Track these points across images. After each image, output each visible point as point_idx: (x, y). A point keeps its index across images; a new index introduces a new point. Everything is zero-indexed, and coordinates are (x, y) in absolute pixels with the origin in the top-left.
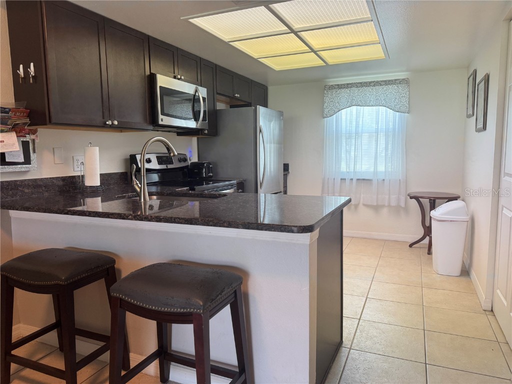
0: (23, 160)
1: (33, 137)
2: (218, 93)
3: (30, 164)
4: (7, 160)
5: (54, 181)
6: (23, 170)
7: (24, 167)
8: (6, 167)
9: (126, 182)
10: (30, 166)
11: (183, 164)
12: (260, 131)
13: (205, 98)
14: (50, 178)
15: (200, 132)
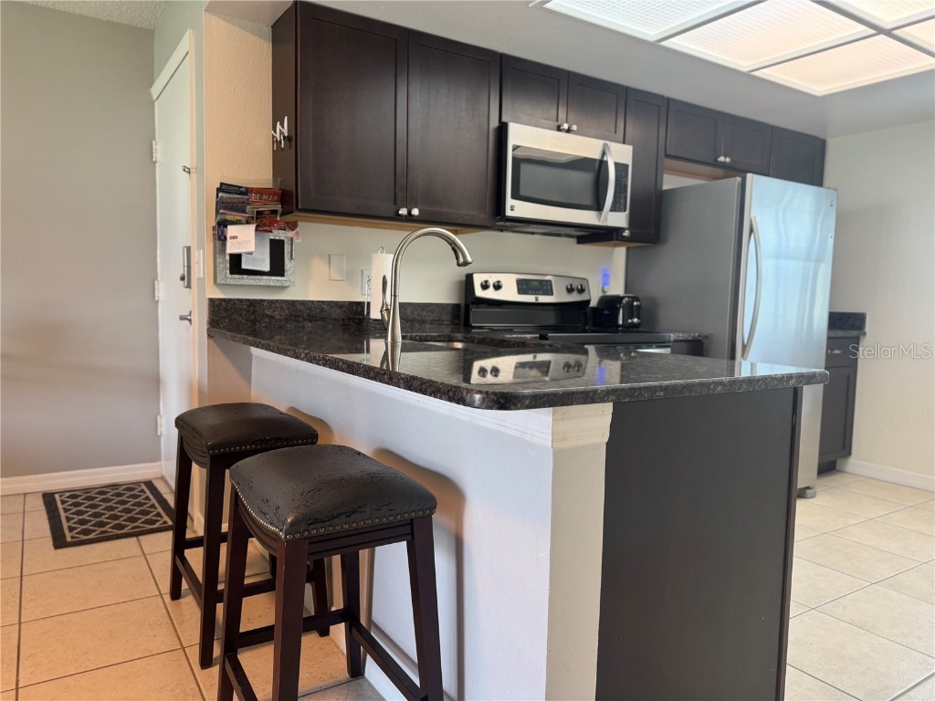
0: (267, 268)
1: (290, 234)
2: (667, 156)
3: (283, 275)
4: (244, 266)
5: (323, 306)
6: (272, 284)
7: (274, 280)
8: (245, 276)
9: (457, 321)
10: (283, 278)
11: (575, 297)
12: (751, 231)
13: (627, 166)
14: (319, 302)
15: (615, 234)
